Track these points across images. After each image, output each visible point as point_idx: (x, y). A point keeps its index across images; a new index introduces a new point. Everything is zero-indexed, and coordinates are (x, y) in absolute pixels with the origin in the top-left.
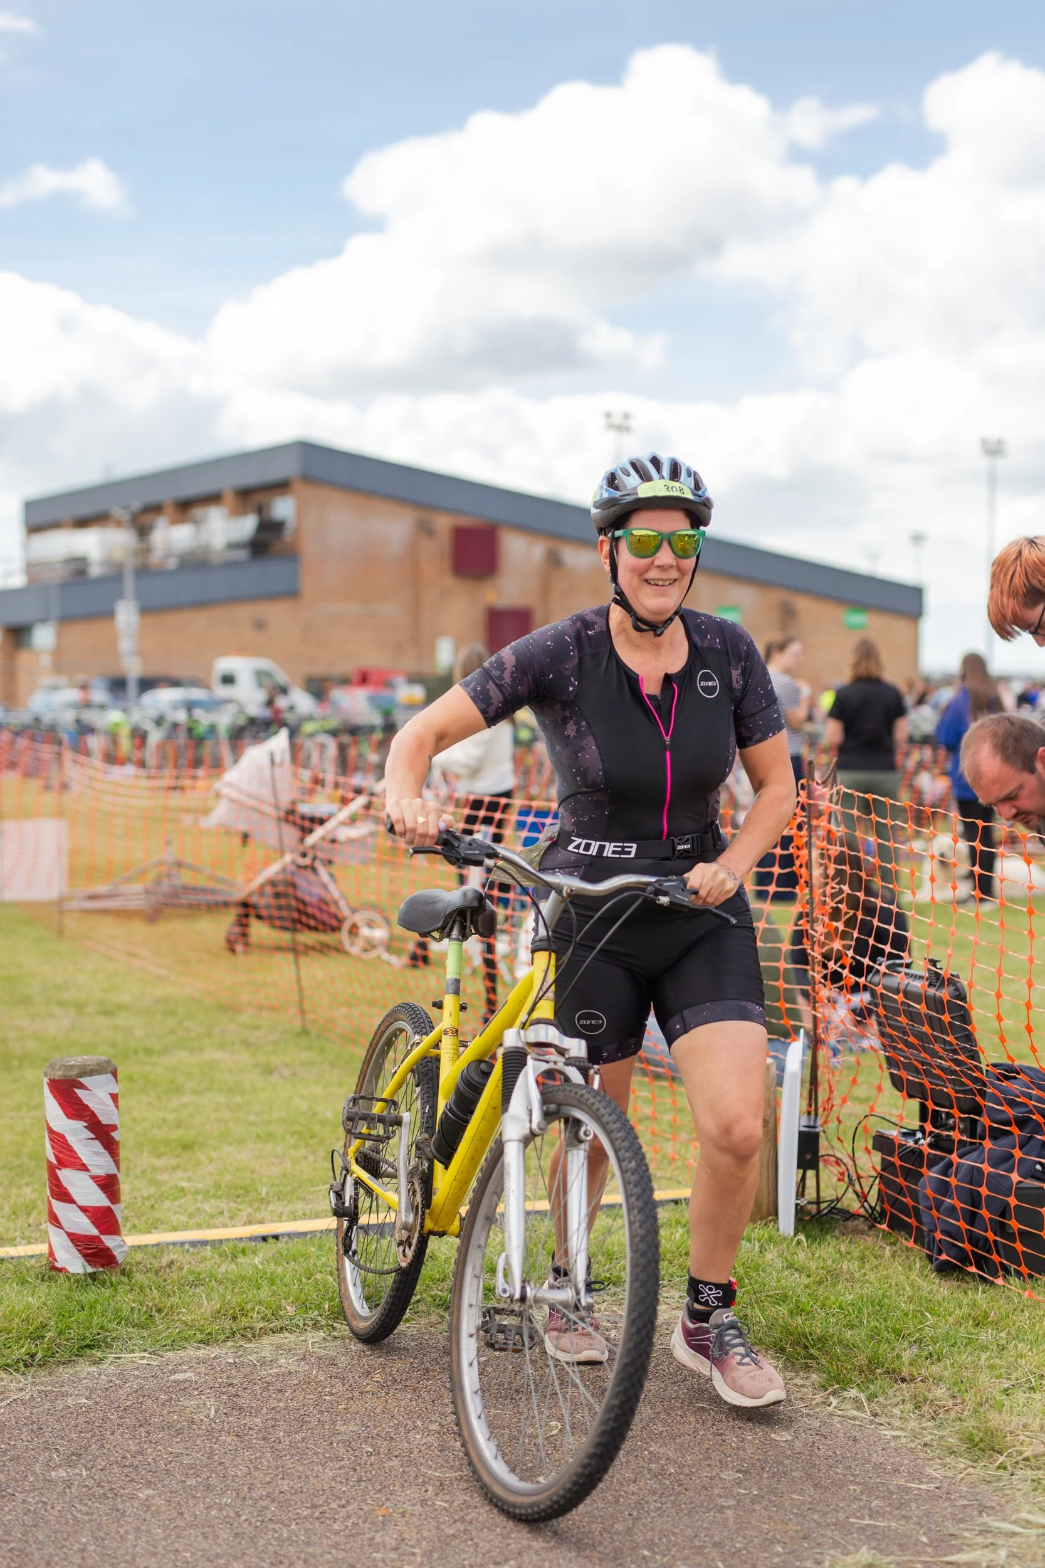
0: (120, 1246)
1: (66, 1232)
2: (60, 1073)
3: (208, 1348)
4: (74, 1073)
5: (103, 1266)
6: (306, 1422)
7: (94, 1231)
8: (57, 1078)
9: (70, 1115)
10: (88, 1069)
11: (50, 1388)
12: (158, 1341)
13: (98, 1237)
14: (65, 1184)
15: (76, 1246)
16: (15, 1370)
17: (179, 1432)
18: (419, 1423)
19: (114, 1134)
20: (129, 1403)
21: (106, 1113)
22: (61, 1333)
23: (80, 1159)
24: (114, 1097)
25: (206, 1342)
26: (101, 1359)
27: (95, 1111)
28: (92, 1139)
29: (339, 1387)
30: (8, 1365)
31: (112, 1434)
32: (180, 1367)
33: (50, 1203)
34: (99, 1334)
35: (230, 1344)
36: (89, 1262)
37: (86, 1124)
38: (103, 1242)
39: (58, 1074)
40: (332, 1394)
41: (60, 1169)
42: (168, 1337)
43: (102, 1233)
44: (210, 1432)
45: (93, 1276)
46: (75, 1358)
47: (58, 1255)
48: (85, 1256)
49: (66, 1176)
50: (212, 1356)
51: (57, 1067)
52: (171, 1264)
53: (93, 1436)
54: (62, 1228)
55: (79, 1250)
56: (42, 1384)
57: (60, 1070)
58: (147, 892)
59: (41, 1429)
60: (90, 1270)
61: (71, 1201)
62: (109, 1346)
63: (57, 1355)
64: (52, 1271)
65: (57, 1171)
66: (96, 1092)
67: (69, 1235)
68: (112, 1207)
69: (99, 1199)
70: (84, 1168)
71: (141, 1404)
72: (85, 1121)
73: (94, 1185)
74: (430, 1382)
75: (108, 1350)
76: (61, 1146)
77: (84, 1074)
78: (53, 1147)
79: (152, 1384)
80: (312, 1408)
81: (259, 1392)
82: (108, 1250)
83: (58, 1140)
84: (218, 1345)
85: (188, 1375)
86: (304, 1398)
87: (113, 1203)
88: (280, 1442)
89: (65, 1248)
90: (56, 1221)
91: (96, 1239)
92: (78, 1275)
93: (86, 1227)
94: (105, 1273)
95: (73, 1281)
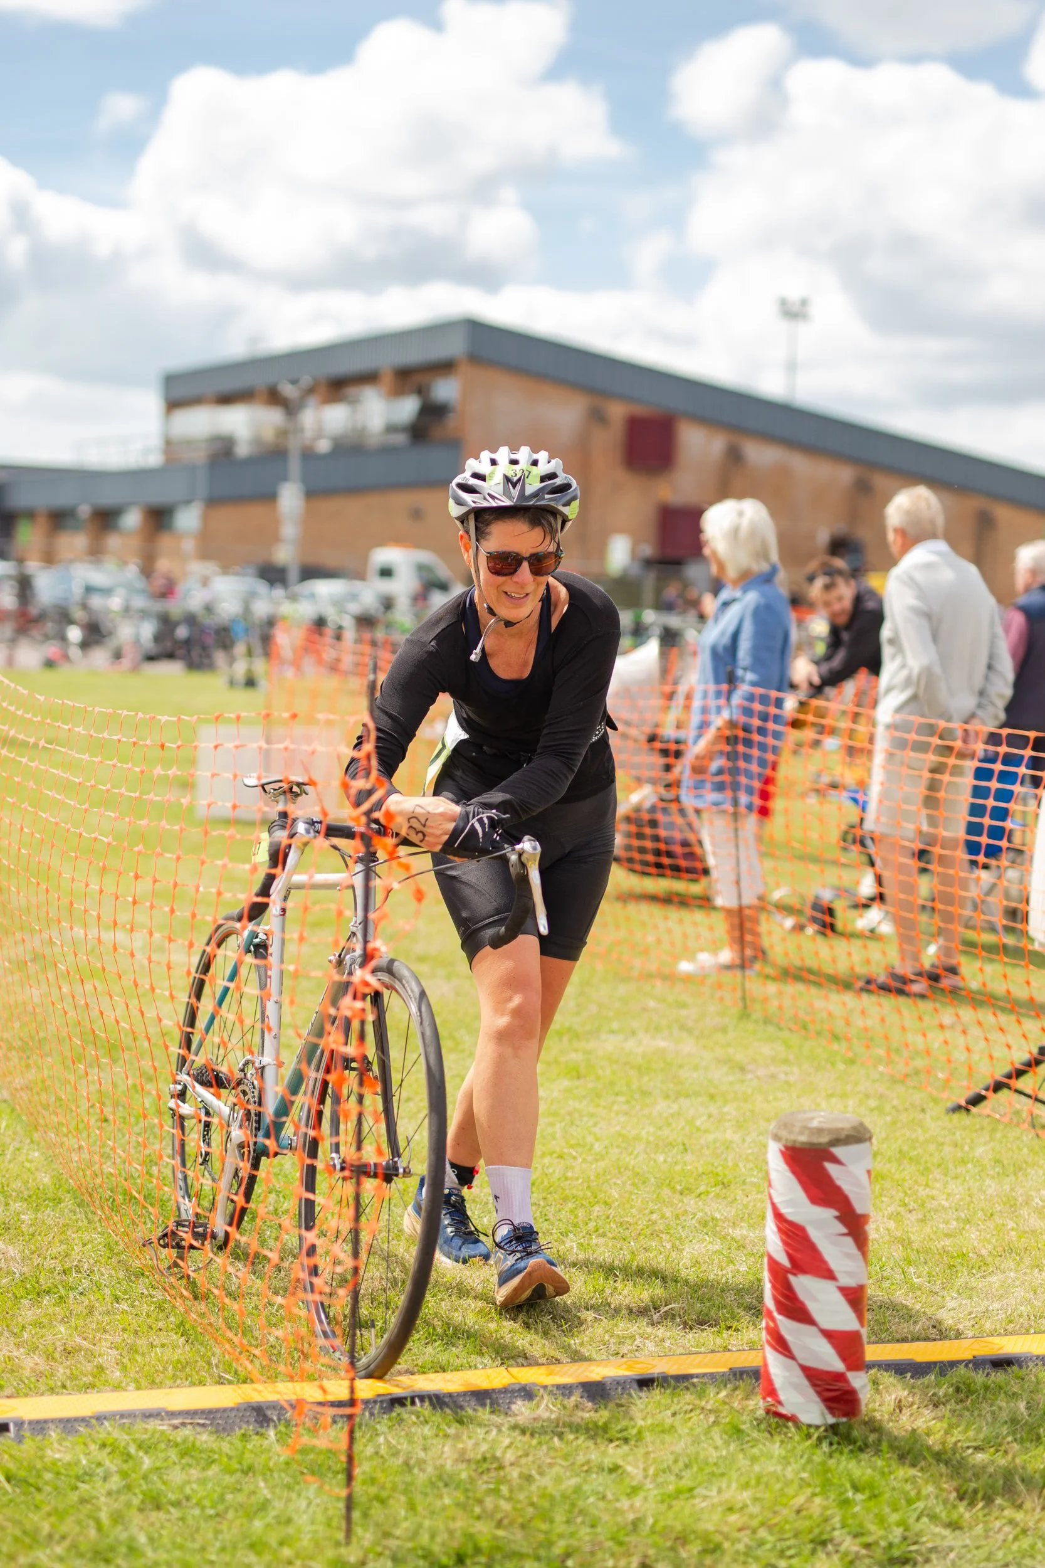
1: (800, 1365)
2: (803, 1139)
4: (824, 1139)
5: (845, 1415)
7: (838, 1366)
8: (798, 1145)
9: (815, 1200)
10: (843, 1135)
13: (842, 1373)
14: (802, 1295)
15: (814, 1385)
19: (868, 1228)
21: (861, 1199)
23: (825, 1262)
27: (849, 1194)
28: (842, 1234)
33: (773, 1321)
36: (831, 1410)
38: (849, 1382)
39: (800, 1138)
41: (795, 1274)
43: (848, 1367)
45: (833, 1428)
47: (782, 1397)
48: (824, 1400)
49: (805, 1285)
51: (797, 1129)
54: (793, 1358)
55: (819, 1393)
57: (801, 1133)
60: (831, 1420)
61: (810, 1320)
64: (777, 1419)
65: (792, 1278)
66: (851, 1168)
67: (805, 1369)
68: (860, 1331)
69: (843, 1319)
70: (830, 1275)
72: (837, 1209)
73: (843, 1298)
76: (799, 1243)
77: (836, 1142)
78: (785, 1243)
82: (853, 1392)
83: (792, 1231)
87: (862, 1325)
89: (796, 1387)
90: (781, 1345)
91: (840, 1377)
92: (817, 1427)
93: (830, 1360)
94: (852, 1426)
95: (814, 1437)
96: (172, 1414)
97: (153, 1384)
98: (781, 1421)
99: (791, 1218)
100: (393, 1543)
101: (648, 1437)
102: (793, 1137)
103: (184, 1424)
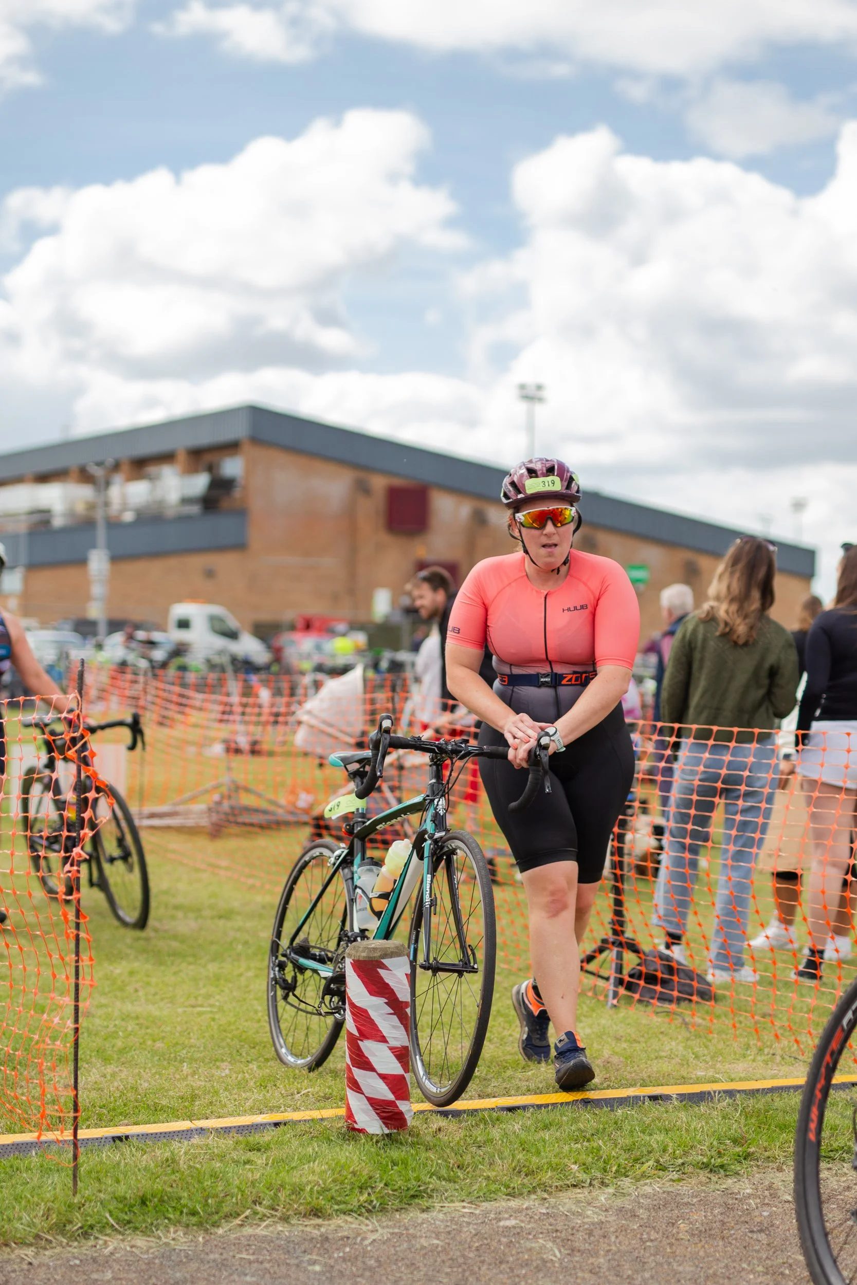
0: (410, 1111)
1: (366, 1097)
2: (364, 954)
3: (516, 1199)
4: (377, 954)
5: (396, 1128)
6: (645, 1263)
7: (390, 1096)
8: (360, 959)
9: (372, 993)
10: (389, 952)
11: (396, 1230)
12: (470, 1193)
13: (394, 1102)
14: (366, 1054)
15: (375, 1109)
16: (359, 1215)
17: (538, 1270)
18: (745, 1265)
20: (477, 1244)
21: (402, 991)
22: (386, 1185)
23: (380, 1031)
25: (512, 1195)
26: (428, 1208)
27: (395, 989)
28: (391, 1014)
29: (653, 1235)
30: (352, 1211)
31: (480, 1268)
32: (501, 1216)
33: (350, 1070)
34: (419, 1186)
35: (533, 1197)
36: (386, 1124)
37: (386, 1001)
38: (397, 1107)
39: (363, 955)
40: (652, 1241)
41: (362, 1040)
42: (480, 1189)
43: (397, 1098)
44: (564, 1269)
45: (388, 1136)
46: (407, 1206)
47: (356, 1119)
48: (382, 1118)
49: (369, 1047)
50: (524, 1207)
51: (361, 949)
52: (440, 1130)
53: (464, 1271)
54: (363, 1093)
55: (377, 1113)
56: (387, 1227)
57: (363, 952)
58: (210, 810)
59: (413, 1264)
60: (387, 1131)
61: (372, 1069)
62: (430, 1197)
63: (390, 1203)
64: (353, 1132)
65: (359, 1042)
66: (394, 972)
67: (369, 1099)
68: (405, 1075)
69: (393, 1067)
70: (383, 1040)
71: (488, 1244)
72: (387, 998)
73: (392, 1054)
74: (732, 1232)
75: (430, 1200)
76: (364, 1020)
77: (385, 956)
78: (355, 1020)
79: (484, 1229)
80: (642, 1251)
81: (587, 1237)
82: (401, 1114)
83: (361, 1014)
84: (524, 1198)
85: (512, 1222)
86: (630, 1244)
87: (405, 1072)
88: (633, 1279)
89: (364, 1111)
90: (355, 1086)
91: (391, 1104)
92: (378, 1135)
93: (384, 1092)
94: (399, 1134)
95: (374, 1140)
98: (356, 1133)
99: (358, 1005)
100: (102, 1195)
101: (273, 1147)
102: (358, 954)
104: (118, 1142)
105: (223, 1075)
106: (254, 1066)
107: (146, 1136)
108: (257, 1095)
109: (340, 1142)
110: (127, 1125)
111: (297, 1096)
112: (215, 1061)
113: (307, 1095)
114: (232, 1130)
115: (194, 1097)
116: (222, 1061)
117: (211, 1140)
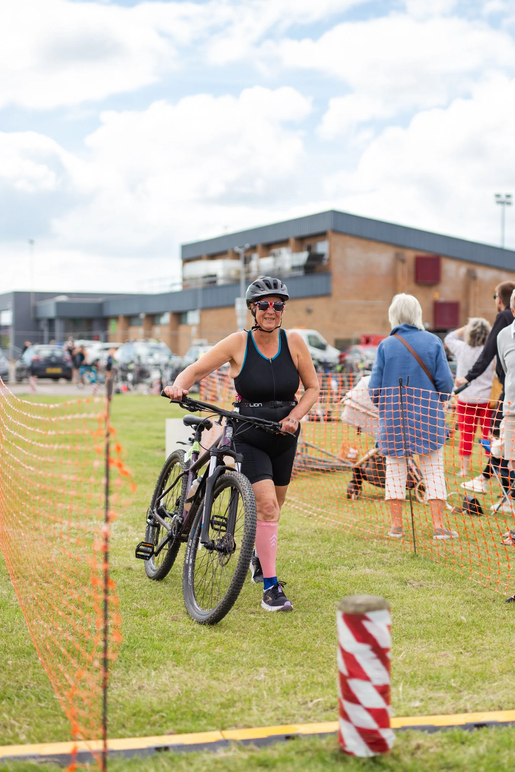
0: (390, 737)
1: (355, 726)
4: (361, 610)
5: (380, 751)
7: (374, 726)
8: (348, 612)
9: (359, 640)
10: (372, 606)
13: (377, 730)
14: (354, 690)
15: (362, 736)
19: (389, 655)
21: (384, 640)
23: (365, 673)
24: (389, 627)
27: (377, 638)
33: (341, 702)
36: (372, 749)
37: (370, 647)
39: (351, 610)
41: (350, 679)
43: (380, 727)
45: (373, 759)
47: (346, 743)
48: (368, 744)
49: (355, 684)
51: (350, 605)
52: (418, 747)
54: (351, 722)
55: (365, 740)
57: (351, 607)
60: (371, 754)
61: (359, 703)
64: (343, 754)
65: (349, 681)
66: (377, 624)
67: (357, 728)
68: (387, 707)
69: (378, 702)
70: (367, 679)
72: (369, 645)
76: (352, 663)
77: (368, 610)
82: (382, 739)
83: (349, 658)
87: (387, 705)
89: (353, 738)
90: (345, 716)
91: (375, 732)
92: (364, 758)
93: (370, 723)
94: (381, 757)
95: (361, 763)
96: (41, 756)
97: (41, 741)
98: (346, 756)
99: (347, 650)
101: (279, 765)
102: (346, 608)
103: (46, 762)
104: (157, 754)
105: (259, 679)
106: (284, 670)
107: (181, 747)
108: (280, 702)
109: (334, 761)
110: (171, 734)
111: (310, 705)
112: (254, 665)
113: (318, 704)
114: (252, 743)
115: (231, 703)
116: (262, 666)
117: (233, 753)
